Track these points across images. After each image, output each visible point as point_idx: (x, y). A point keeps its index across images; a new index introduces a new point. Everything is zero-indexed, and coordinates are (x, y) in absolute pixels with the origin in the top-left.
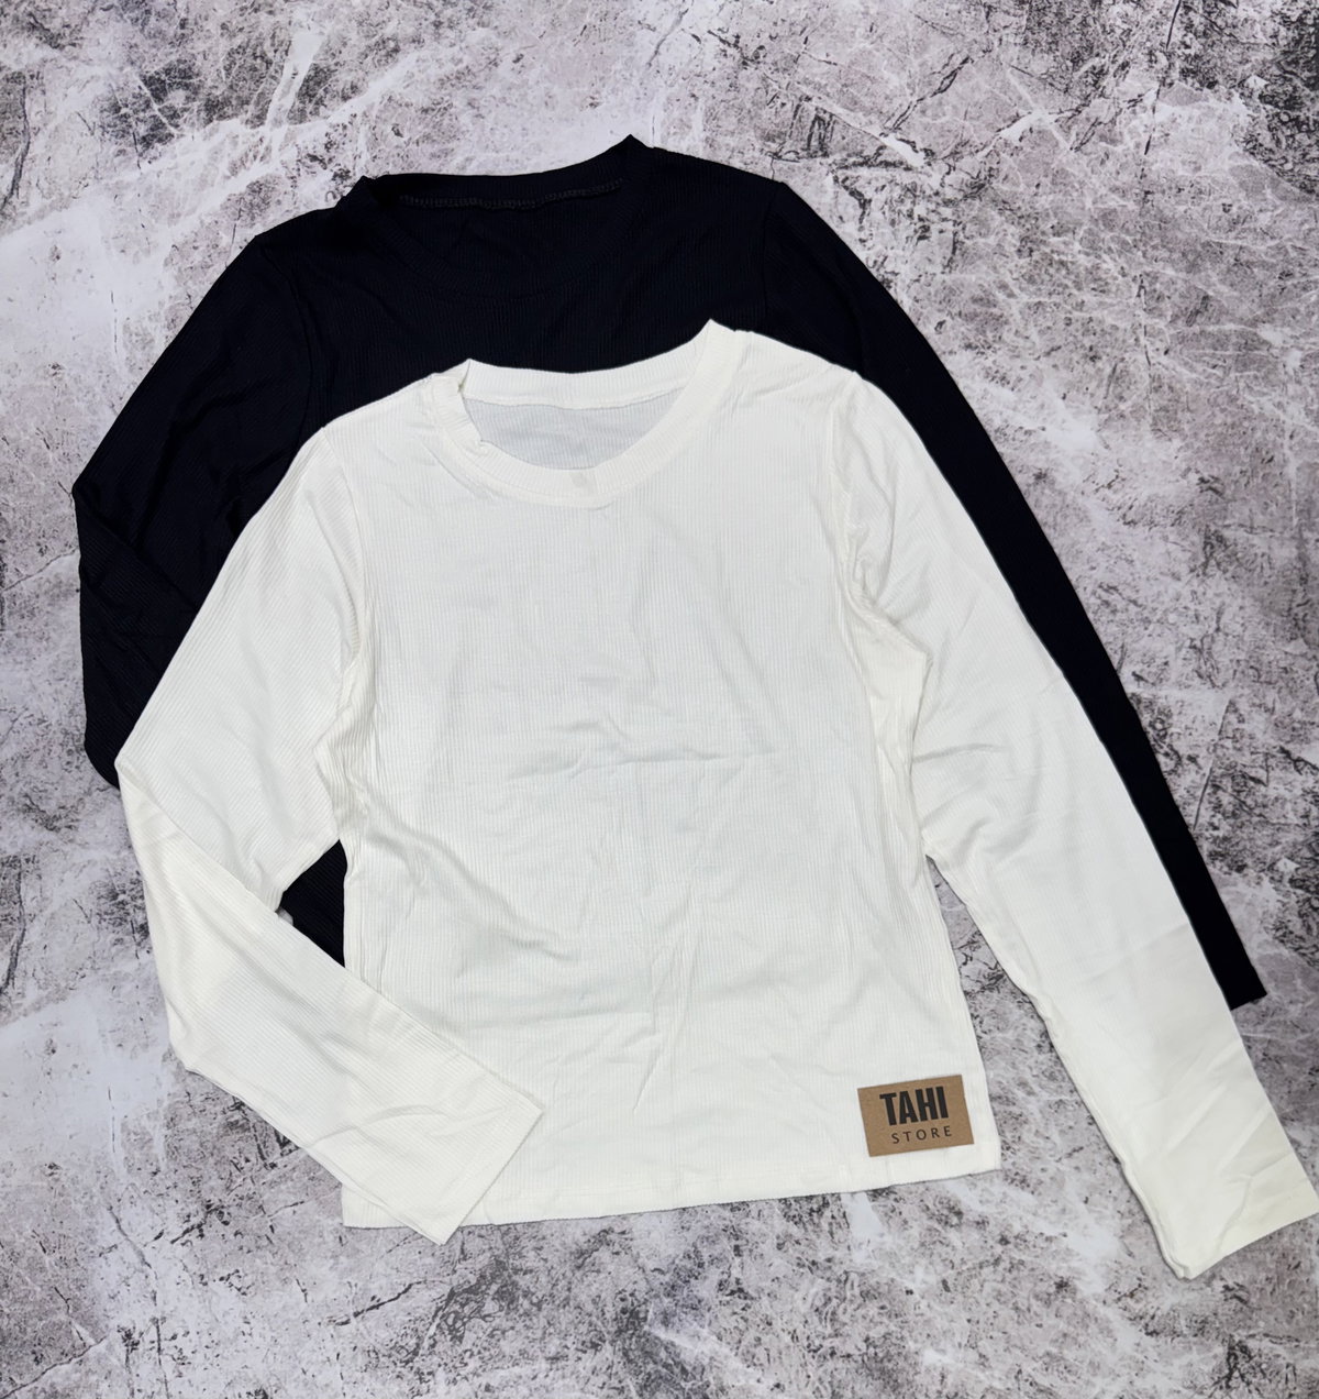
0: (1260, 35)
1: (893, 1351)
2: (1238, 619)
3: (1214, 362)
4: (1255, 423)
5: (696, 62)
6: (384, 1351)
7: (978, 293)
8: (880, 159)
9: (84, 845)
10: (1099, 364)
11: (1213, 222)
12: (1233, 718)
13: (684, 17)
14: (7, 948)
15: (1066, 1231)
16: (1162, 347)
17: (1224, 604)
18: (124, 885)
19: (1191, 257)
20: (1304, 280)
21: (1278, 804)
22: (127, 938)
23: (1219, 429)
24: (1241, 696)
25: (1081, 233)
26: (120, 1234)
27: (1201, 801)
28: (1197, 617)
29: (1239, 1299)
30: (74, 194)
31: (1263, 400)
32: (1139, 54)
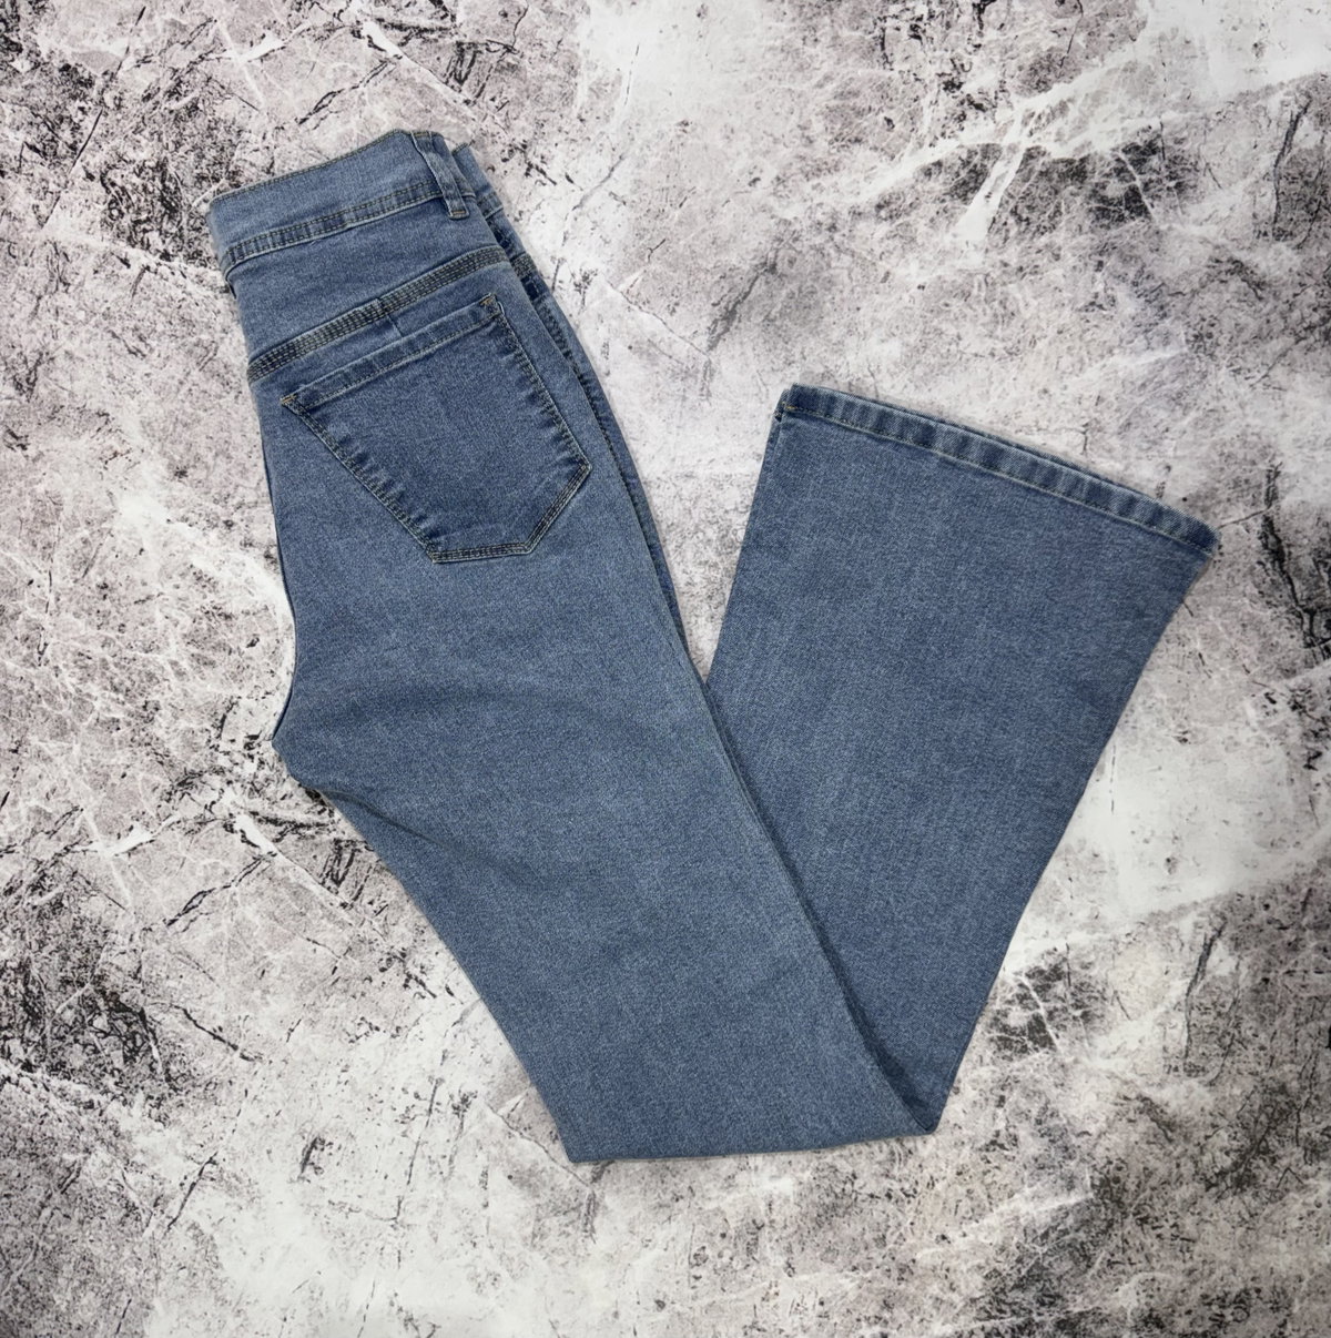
2: (18, 306)
7: (207, 671)
8: (281, 829)
9: (1204, 241)
10: (100, 580)
12: (43, 211)
16: (34, 589)
18: (1168, 195)
22: (1170, 143)
24: (31, 231)
25: (90, 719)
30: (1142, 928)
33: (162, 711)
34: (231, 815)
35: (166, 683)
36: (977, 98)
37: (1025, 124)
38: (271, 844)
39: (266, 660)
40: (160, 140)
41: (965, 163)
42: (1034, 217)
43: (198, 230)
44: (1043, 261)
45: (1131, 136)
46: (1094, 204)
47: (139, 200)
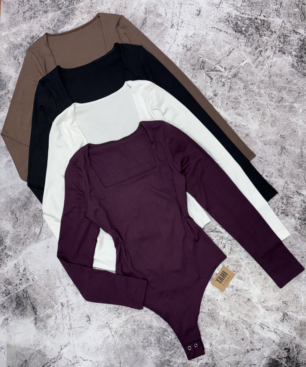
0: (295, 43)
1: (214, 312)
3: (284, 111)
4: (292, 124)
5: (178, 50)
6: (112, 308)
11: (284, 82)
13: (176, 41)
14: (40, 227)
15: (250, 289)
17: (285, 161)
19: (279, 89)
20: (303, 94)
21: (296, 202)
23: (285, 125)
26: (60, 284)
27: (279, 201)
28: (279, 164)
29: (286, 304)
31: (294, 119)
32: (270, 47)
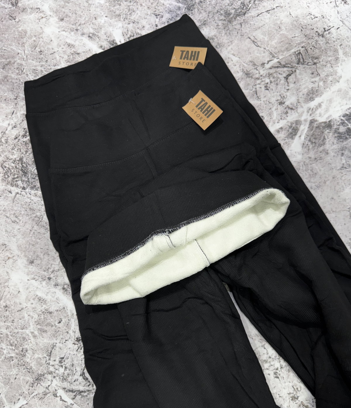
33: (29, 352)
34: (56, 390)
35: (30, 341)
36: (290, 106)
37: (308, 112)
38: (71, 400)
39: (65, 328)
40: (20, 151)
41: (290, 127)
42: (317, 141)
43: (34, 178)
44: (323, 155)
45: (345, 111)
46: (336, 135)
47: (14, 171)
